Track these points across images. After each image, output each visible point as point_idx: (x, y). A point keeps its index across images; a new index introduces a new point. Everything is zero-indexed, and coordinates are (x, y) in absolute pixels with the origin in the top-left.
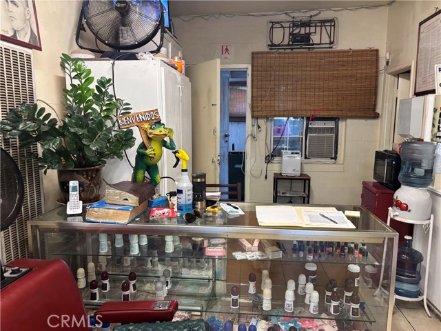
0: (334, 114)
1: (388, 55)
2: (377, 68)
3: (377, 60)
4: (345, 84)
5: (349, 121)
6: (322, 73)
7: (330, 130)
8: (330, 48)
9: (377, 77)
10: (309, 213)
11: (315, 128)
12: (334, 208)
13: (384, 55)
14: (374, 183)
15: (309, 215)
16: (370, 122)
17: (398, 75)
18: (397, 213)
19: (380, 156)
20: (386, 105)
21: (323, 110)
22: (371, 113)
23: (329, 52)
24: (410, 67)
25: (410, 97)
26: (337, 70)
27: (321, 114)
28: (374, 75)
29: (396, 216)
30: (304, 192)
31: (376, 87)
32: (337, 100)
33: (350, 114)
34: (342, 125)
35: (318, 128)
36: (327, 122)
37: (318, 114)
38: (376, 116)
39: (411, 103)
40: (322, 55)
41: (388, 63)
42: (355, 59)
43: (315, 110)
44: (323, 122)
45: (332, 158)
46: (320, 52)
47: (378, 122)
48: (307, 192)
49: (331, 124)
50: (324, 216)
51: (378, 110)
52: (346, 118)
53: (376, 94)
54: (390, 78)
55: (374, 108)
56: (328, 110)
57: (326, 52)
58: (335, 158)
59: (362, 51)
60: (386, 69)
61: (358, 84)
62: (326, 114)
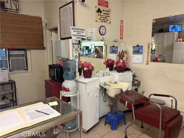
0: (24, 47)
1: (46, 21)
2: (42, 26)
3: (41, 23)
4: (28, 32)
5: (32, 51)
6: (14, 25)
7: (22, 55)
8: (17, 12)
9: (42, 30)
10: (28, 112)
11: (14, 55)
12: (41, 103)
13: (44, 21)
14: (50, 80)
15: (28, 113)
16: (42, 51)
17: (51, 30)
18: (65, 93)
19: (51, 67)
20: (48, 43)
21: (17, 45)
22: (41, 47)
23: (17, 15)
24: (57, 27)
25: (59, 40)
26: (23, 25)
27: (17, 47)
28: (41, 29)
29: (65, 94)
30: (12, 89)
31: (43, 35)
32: (25, 40)
33: (32, 47)
34: (28, 53)
35: (16, 54)
36: (20, 51)
37: (14, 47)
38: (44, 48)
39: (60, 43)
40: (13, 15)
41: (46, 24)
42: (31, 20)
43: (12, 45)
44: (18, 51)
45: (25, 70)
46: (12, 14)
47: (45, 51)
48: (14, 89)
49: (22, 52)
50: (38, 111)
51: (45, 46)
52: (30, 49)
53: (43, 38)
54: (48, 32)
55: (43, 45)
56: (20, 45)
57: (15, 14)
58: (27, 69)
59: (34, 17)
60: (46, 27)
61: (34, 33)
62: (19, 47)
